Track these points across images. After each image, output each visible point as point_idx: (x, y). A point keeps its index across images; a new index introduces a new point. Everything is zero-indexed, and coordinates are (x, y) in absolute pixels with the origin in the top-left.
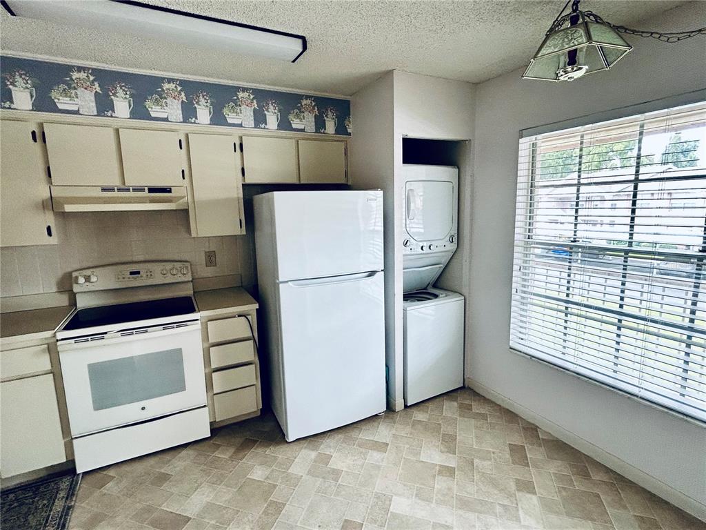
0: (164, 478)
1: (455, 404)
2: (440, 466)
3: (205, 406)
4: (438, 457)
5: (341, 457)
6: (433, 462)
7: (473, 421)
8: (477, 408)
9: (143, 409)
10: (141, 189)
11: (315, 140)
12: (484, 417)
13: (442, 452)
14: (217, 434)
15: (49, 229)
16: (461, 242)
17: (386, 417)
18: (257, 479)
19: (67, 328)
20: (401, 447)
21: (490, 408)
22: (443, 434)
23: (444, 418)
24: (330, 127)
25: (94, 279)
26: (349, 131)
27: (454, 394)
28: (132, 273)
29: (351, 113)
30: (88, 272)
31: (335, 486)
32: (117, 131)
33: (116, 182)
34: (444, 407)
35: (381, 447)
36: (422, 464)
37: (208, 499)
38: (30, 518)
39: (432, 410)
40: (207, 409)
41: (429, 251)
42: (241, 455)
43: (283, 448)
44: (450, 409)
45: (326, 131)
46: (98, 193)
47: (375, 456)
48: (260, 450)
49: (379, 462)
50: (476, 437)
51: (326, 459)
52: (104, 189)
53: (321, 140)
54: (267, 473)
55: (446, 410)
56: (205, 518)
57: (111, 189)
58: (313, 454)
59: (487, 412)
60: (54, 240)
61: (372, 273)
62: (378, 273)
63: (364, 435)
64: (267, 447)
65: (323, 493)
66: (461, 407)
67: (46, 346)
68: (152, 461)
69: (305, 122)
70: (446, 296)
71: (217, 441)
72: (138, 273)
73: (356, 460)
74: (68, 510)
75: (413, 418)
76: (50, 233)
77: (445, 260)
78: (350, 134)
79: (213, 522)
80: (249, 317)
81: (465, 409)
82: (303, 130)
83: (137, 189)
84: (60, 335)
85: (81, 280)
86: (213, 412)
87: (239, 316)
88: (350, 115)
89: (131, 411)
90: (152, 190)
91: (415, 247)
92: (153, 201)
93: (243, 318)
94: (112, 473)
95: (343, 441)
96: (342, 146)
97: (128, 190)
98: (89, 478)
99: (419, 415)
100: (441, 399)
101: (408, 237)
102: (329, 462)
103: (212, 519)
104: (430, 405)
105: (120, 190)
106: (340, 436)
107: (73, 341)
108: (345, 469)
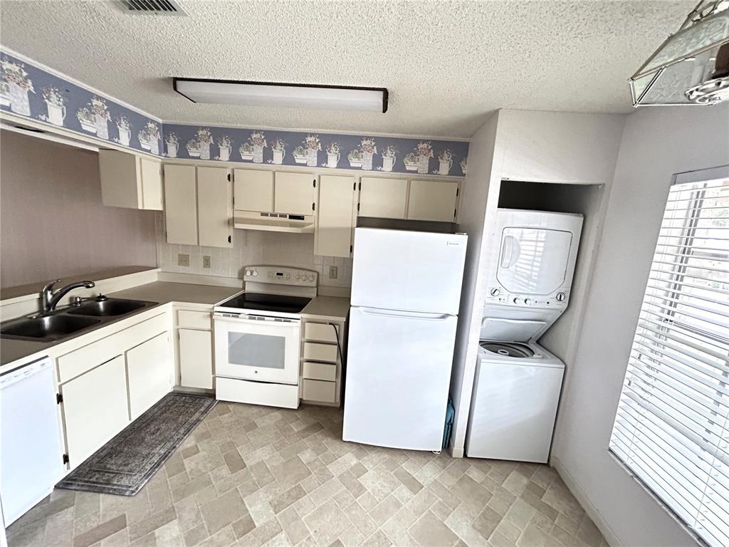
0: (252, 426)
1: (525, 481)
2: (461, 542)
3: (297, 385)
4: (465, 531)
5: (374, 477)
6: (456, 534)
7: (534, 512)
8: (549, 498)
9: (256, 372)
10: (285, 216)
11: (428, 180)
12: (552, 514)
13: (473, 526)
14: (303, 409)
15: (230, 238)
16: (573, 302)
17: (440, 457)
18: (303, 461)
19: (222, 305)
20: (433, 496)
21: (568, 508)
22: (488, 508)
23: (501, 490)
24: (444, 168)
25: (255, 274)
26: (464, 172)
27: (531, 467)
28: (278, 274)
29: (469, 155)
30: (253, 269)
31: (352, 501)
32: (274, 173)
33: (269, 210)
34: (509, 478)
35: (414, 486)
36: (443, 528)
37: (264, 458)
38: (181, 417)
39: (492, 474)
40: (297, 387)
41: (524, 305)
42: (307, 433)
43: (337, 444)
44: (515, 482)
45: (439, 173)
46: (259, 217)
47: (403, 492)
48: (320, 437)
49: (403, 501)
50: (526, 534)
51: (361, 471)
52: (263, 214)
53: (434, 180)
54: (313, 459)
55: (509, 480)
56: (253, 472)
57: (267, 215)
58: (354, 462)
59: (561, 512)
60: (231, 246)
61: (444, 317)
62: (450, 317)
63: (406, 466)
64: (326, 436)
65: (338, 502)
66: (531, 487)
67: (209, 313)
68: (255, 410)
69: (418, 165)
70: (543, 358)
71: (298, 415)
72: (282, 274)
73: (385, 487)
74: (198, 420)
75: (466, 473)
76: (230, 240)
77: (552, 318)
78: (464, 175)
79: (255, 479)
80: (337, 327)
81: (533, 493)
82: (416, 172)
83: (281, 216)
84: (217, 309)
85: (248, 273)
86: (301, 391)
87: (330, 324)
88: (467, 156)
89: (248, 371)
90: (291, 217)
91: (506, 298)
92: (292, 225)
93: (332, 326)
94: (231, 407)
95: (386, 462)
96: (455, 186)
97: (276, 216)
98: (220, 405)
99: (475, 473)
100: (512, 466)
101: (497, 286)
102: (361, 476)
103: (255, 476)
104: (494, 466)
105: (272, 215)
106: (386, 456)
107: (222, 314)
108: (369, 490)
